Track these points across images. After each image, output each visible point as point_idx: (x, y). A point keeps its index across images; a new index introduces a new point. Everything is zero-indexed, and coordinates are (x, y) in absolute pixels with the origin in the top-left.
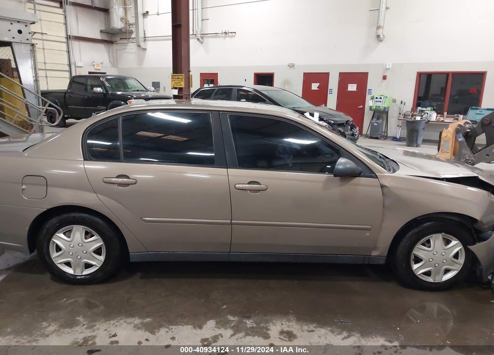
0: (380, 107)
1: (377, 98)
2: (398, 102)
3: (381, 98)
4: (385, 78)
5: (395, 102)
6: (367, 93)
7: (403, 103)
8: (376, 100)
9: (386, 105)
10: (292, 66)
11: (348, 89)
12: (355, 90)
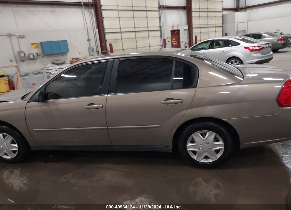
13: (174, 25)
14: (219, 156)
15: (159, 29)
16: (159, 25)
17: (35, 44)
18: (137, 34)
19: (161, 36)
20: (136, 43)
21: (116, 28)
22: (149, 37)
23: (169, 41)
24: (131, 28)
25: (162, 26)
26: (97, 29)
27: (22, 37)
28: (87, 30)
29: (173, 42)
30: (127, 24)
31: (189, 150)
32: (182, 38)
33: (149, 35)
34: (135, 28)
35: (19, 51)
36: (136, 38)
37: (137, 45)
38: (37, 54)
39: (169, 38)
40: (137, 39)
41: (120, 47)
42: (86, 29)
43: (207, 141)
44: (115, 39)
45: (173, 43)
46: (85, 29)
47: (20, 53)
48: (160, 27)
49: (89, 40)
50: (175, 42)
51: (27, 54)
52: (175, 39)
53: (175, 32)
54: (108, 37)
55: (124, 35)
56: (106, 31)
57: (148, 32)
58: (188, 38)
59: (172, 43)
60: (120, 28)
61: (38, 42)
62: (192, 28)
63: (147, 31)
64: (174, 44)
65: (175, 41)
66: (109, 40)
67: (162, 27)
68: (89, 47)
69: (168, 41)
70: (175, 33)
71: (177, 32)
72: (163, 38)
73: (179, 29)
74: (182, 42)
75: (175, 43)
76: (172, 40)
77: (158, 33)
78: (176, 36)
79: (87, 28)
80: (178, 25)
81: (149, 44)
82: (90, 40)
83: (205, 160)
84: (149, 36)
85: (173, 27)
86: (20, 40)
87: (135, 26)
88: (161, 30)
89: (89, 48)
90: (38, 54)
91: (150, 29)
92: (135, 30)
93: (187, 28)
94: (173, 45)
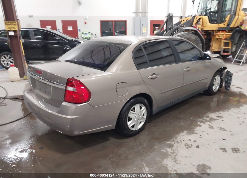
0: (87, 37)
1: (85, 33)
2: (94, 35)
3: (87, 33)
4: (86, 23)
5: (92, 35)
6: (78, 31)
7: (96, 35)
8: (85, 34)
9: (90, 37)
10: (31, 16)
11: (68, 29)
12: (72, 30)
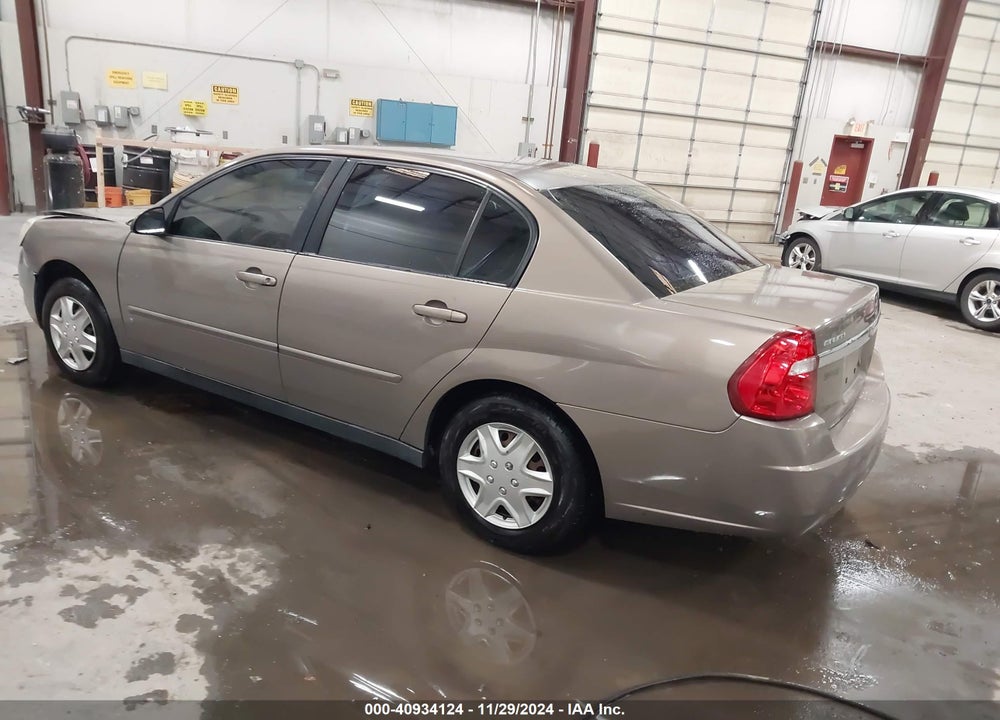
13: (853, 119)
14: (535, 517)
15: (790, 123)
16: (792, 111)
17: (363, 103)
18: (701, 126)
19: (790, 151)
20: (690, 156)
21: (630, 96)
22: (742, 145)
23: (819, 174)
24: (684, 103)
25: (804, 113)
26: (565, 90)
27: (331, 75)
28: (532, 88)
29: (834, 178)
30: (673, 88)
31: (465, 475)
32: (875, 172)
33: (742, 140)
34: (698, 105)
35: (313, 114)
36: (692, 140)
37: (688, 165)
38: (359, 135)
39: (819, 161)
40: (695, 144)
41: (628, 161)
42: (530, 82)
43: (508, 458)
44: (616, 132)
45: (835, 183)
46: (526, 83)
47: (313, 119)
48: (797, 118)
49: (528, 120)
50: (843, 181)
51: (331, 127)
52: (843, 172)
53: (853, 146)
54: (593, 119)
55: (652, 124)
56: (592, 100)
57: (695, 122)
58: (899, 175)
59: (828, 183)
60: (645, 99)
61: (373, 96)
62: (928, 142)
63: (692, 119)
64: (837, 187)
65: (841, 176)
66: (595, 130)
67: (802, 122)
68: (523, 141)
69: (814, 174)
70: (851, 151)
71: (862, 146)
72: (795, 158)
73: (869, 136)
74: (872, 185)
75: (842, 184)
76: (830, 172)
77: (784, 139)
78: (855, 159)
79: (533, 82)
80: (872, 122)
81: (738, 168)
82: (532, 120)
83: (501, 518)
84: (745, 142)
85: (849, 125)
86: (324, 83)
87: (699, 99)
88: (794, 131)
89: (520, 144)
90: (361, 132)
91: (751, 118)
92: (697, 113)
93: (906, 137)
94: (834, 188)
